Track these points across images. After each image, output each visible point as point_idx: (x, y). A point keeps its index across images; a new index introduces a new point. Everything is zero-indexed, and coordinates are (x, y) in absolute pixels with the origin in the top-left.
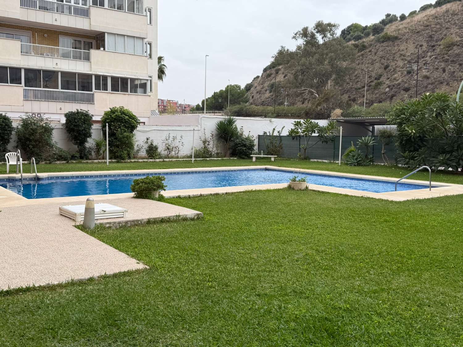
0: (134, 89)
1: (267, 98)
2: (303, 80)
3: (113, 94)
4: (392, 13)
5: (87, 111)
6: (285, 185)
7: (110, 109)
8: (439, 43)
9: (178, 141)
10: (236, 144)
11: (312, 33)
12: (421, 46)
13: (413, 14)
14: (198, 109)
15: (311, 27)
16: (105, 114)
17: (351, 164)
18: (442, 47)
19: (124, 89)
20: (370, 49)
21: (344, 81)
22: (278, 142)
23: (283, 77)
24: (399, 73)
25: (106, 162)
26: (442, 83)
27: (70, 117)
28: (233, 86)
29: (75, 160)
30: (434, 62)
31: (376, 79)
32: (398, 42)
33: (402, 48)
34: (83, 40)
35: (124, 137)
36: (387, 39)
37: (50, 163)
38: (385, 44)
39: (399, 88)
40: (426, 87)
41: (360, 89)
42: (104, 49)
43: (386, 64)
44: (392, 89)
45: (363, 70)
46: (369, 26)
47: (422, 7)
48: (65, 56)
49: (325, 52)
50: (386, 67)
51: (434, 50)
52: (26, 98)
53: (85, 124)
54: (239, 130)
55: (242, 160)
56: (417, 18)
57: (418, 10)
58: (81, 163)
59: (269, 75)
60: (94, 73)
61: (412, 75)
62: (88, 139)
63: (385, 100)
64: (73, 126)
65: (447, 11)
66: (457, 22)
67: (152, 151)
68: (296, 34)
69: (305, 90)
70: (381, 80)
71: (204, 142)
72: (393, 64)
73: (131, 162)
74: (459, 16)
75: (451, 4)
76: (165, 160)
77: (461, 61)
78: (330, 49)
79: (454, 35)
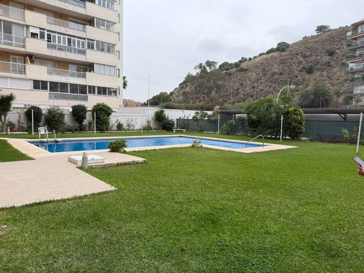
0: (110, 93)
1: (181, 99)
2: (199, 90)
3: (98, 96)
4: (245, 57)
5: (84, 105)
6: (190, 145)
7: (97, 104)
8: (268, 73)
9: (134, 121)
10: (165, 123)
11: (204, 66)
12: (259, 74)
13: (255, 57)
14: (145, 105)
15: (204, 63)
16: (94, 107)
17: (224, 134)
18: (269, 75)
19: (105, 93)
20: (234, 75)
21: (221, 91)
22: (187, 122)
23: (189, 89)
24: (248, 88)
25: (94, 133)
26: (269, 93)
27: (75, 108)
28: (163, 93)
29: (77, 131)
30: (266, 82)
31: (236, 91)
32: (247, 72)
33: (249, 75)
34: (82, 67)
35: (104, 119)
36: (242, 70)
37: (63, 133)
38: (241, 73)
39: (248, 95)
40: (262, 95)
41: (228, 95)
42: (94, 72)
43: (241, 83)
44: (244, 96)
45: (230, 86)
46: (233, 63)
47: (260, 54)
48: (73, 75)
49: (211, 76)
50: (242, 85)
51: (266, 76)
52: (50, 98)
53: (83, 112)
54: (166, 116)
55: (168, 132)
56: (257, 60)
57: (258, 55)
58: (80, 133)
59: (182, 88)
60: (88, 85)
61: (254, 89)
62: (84, 120)
63: (241, 101)
64: (76, 113)
65: (272, 57)
66: (277, 62)
67: (120, 127)
68: (196, 67)
69: (201, 95)
70: (239, 91)
71: (148, 122)
72: (245, 83)
73: (108, 132)
74: (278, 59)
75: (274, 53)
76: (127, 131)
77: (279, 82)
78: (214, 75)
79: (276, 69)
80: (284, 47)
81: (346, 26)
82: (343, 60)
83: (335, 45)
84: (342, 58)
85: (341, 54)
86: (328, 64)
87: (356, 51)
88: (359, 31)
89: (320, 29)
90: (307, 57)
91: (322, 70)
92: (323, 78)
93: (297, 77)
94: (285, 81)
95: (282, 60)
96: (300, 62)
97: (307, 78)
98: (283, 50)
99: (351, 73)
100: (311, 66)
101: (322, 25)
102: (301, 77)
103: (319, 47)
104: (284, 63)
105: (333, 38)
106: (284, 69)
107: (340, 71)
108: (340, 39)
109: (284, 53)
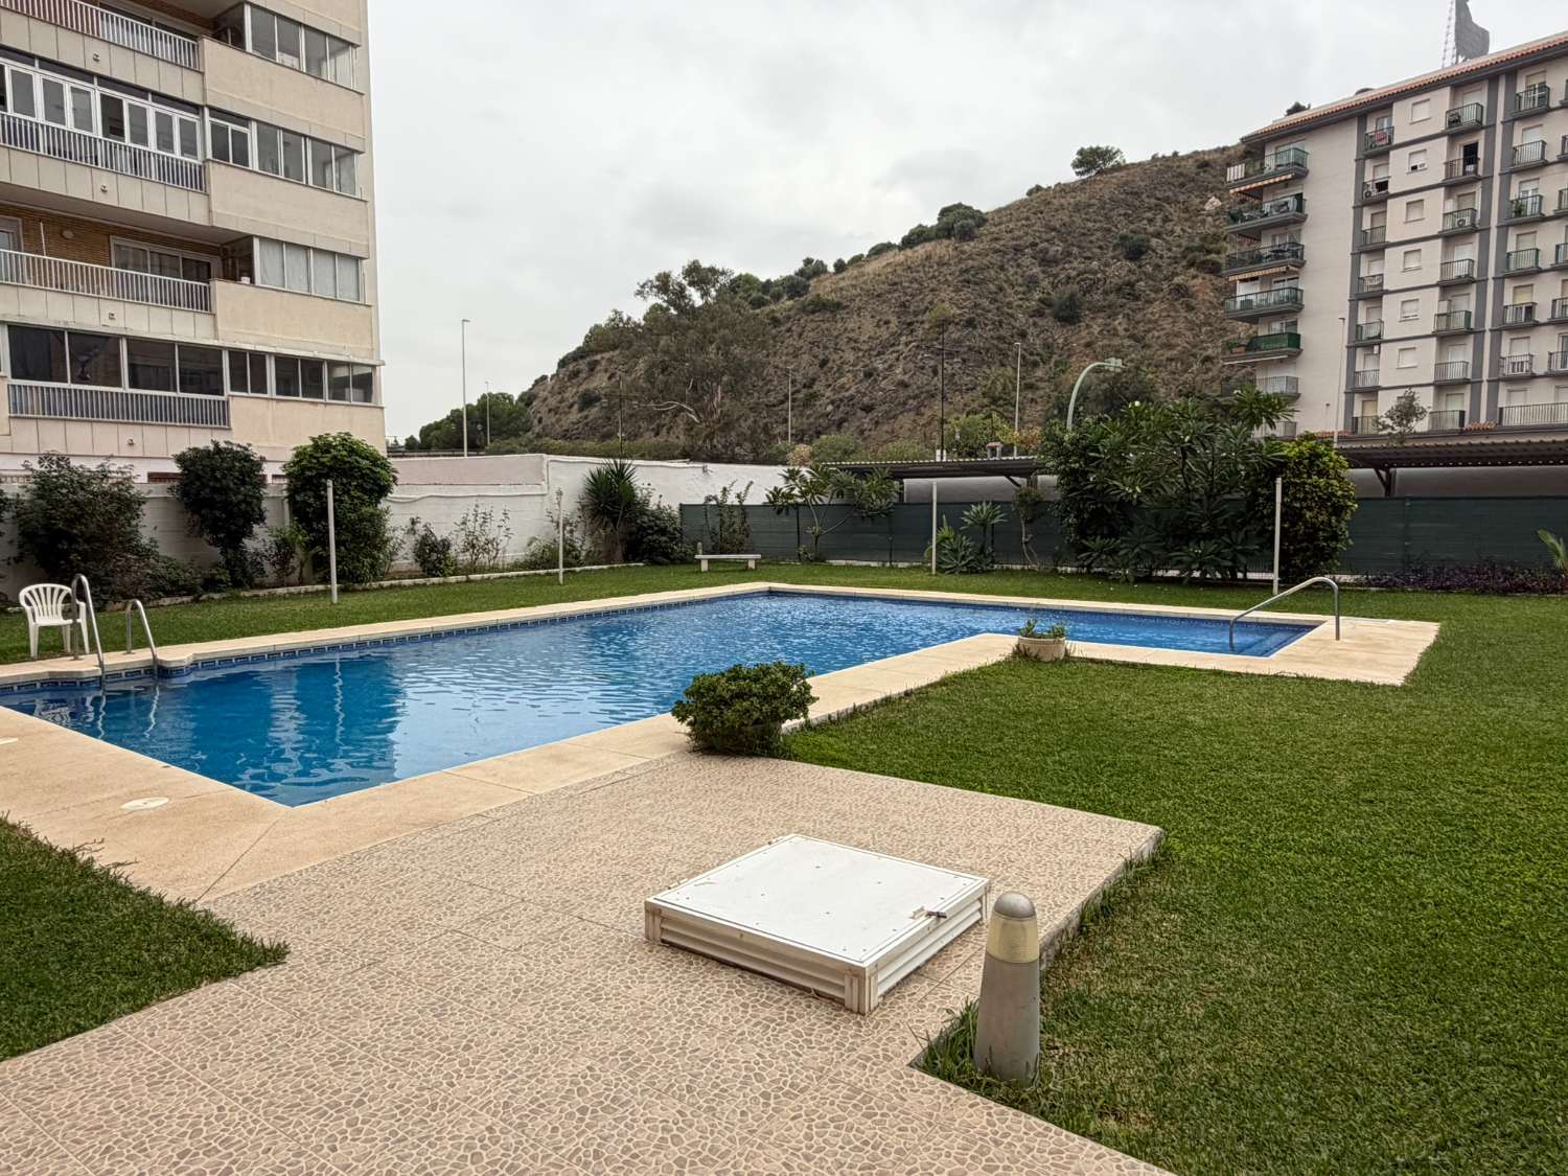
0: (339, 390)
1: (573, 423)
2: (666, 383)
3: (282, 404)
4: (816, 257)
5: (244, 445)
7: (313, 439)
8: (920, 318)
9: (494, 525)
11: (680, 285)
12: (887, 322)
13: (857, 260)
15: (677, 275)
16: (296, 455)
18: (927, 326)
19: (313, 389)
20: (788, 325)
22: (739, 521)
23: (606, 379)
24: (850, 375)
25: (328, 592)
26: (933, 396)
27: (194, 462)
28: (497, 396)
29: (219, 591)
30: (915, 355)
31: (804, 386)
32: (842, 313)
33: (851, 326)
34: (181, 254)
35: (361, 521)
36: (820, 306)
38: (818, 316)
39: (853, 405)
40: (905, 404)
41: (774, 406)
42: (252, 281)
43: (821, 357)
44: (839, 407)
45: (777, 367)
46: (774, 280)
47: (873, 249)
49: (710, 326)
50: (824, 363)
51: (912, 331)
52: (18, 411)
53: (244, 483)
54: (639, 493)
55: (663, 571)
56: (869, 268)
57: (866, 253)
58: (238, 598)
59: (576, 374)
60: (227, 344)
61: (875, 380)
62: (256, 528)
64: (207, 490)
65: (928, 257)
66: (950, 278)
67: (432, 556)
68: (643, 287)
69: (668, 406)
70: (815, 388)
72: (836, 357)
73: (382, 587)
74: (953, 268)
75: (933, 243)
76: (472, 577)
77: (965, 353)
78: (721, 321)
79: (948, 304)
80: (970, 221)
81: (1175, 154)
82: (1177, 274)
83: (1145, 222)
84: (1171, 269)
85: (1167, 254)
86: (1127, 290)
87: (1260, 240)
88: (1270, 163)
89: (1090, 159)
90: (1056, 262)
91: (1111, 311)
92: (1116, 342)
93: (1023, 335)
94: (987, 352)
95: (967, 271)
96: (1032, 282)
97: (1061, 341)
98: (966, 235)
99: (1243, 319)
100: (1072, 297)
101: (1094, 146)
102: (1038, 336)
103: (1090, 225)
104: (976, 284)
105: (1136, 194)
106: (976, 306)
107: (1172, 314)
108: (1159, 199)
109: (972, 244)
